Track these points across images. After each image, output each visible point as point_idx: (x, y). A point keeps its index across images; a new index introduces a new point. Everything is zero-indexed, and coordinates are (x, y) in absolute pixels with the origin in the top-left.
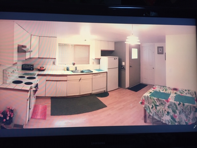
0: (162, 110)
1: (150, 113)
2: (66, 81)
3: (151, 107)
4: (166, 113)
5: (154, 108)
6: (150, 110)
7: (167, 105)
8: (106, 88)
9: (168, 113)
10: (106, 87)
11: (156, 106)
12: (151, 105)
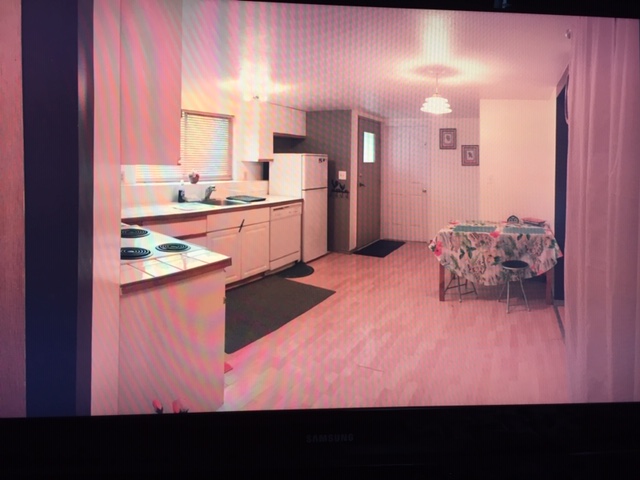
0: (483, 257)
1: (457, 271)
2: (204, 235)
3: (457, 255)
4: (493, 261)
5: (466, 255)
6: (456, 263)
7: (494, 244)
8: (299, 254)
9: (497, 259)
10: (299, 249)
11: (470, 249)
12: (459, 251)
